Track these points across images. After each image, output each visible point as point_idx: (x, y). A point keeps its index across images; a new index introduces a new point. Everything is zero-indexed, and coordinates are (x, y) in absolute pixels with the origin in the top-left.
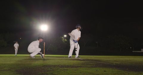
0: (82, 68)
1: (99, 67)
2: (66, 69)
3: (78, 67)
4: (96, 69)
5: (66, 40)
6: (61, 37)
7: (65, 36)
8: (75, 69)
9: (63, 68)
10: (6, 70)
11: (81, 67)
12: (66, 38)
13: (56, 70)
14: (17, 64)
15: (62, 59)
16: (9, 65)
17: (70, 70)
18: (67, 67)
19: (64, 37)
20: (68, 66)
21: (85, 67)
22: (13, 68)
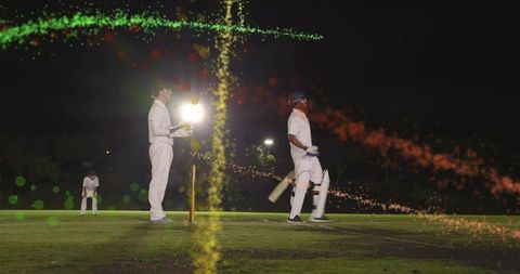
0: (330, 260)
1: (393, 255)
2: (271, 262)
3: (315, 255)
4: (384, 263)
5: (270, 157)
6: (254, 146)
7: (269, 142)
8: (307, 262)
9: (262, 261)
10: (58, 266)
11: (327, 255)
12: (271, 150)
13: (237, 267)
14: (94, 245)
15: (256, 228)
16: (65, 249)
17: (287, 268)
18: (277, 257)
19: (265, 146)
20: (280, 254)
21: (341, 256)
22: (81, 261)
